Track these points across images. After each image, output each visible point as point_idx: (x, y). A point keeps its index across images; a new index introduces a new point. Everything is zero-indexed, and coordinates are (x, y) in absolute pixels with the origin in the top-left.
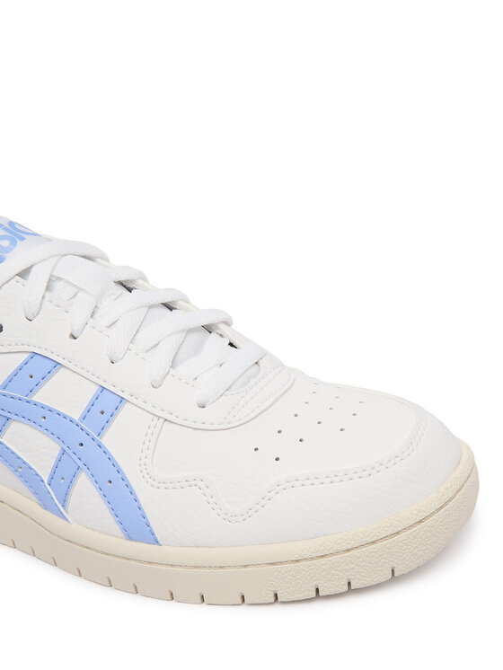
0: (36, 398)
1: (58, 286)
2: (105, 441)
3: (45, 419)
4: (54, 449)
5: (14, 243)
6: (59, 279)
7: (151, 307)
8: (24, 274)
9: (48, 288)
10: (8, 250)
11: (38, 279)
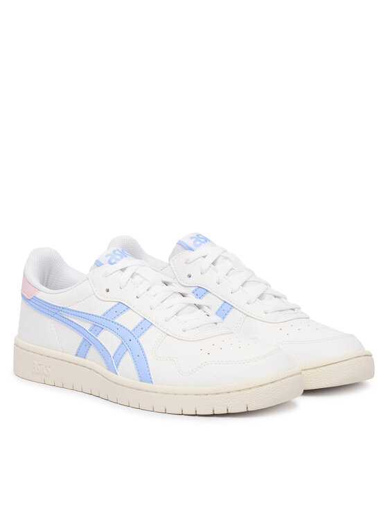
0: (116, 321)
1: (136, 277)
2: (140, 340)
3: (118, 329)
4: (118, 342)
5: (122, 257)
6: (138, 274)
7: (175, 293)
8: (123, 270)
9: (132, 277)
10: (119, 260)
11: (128, 273)
